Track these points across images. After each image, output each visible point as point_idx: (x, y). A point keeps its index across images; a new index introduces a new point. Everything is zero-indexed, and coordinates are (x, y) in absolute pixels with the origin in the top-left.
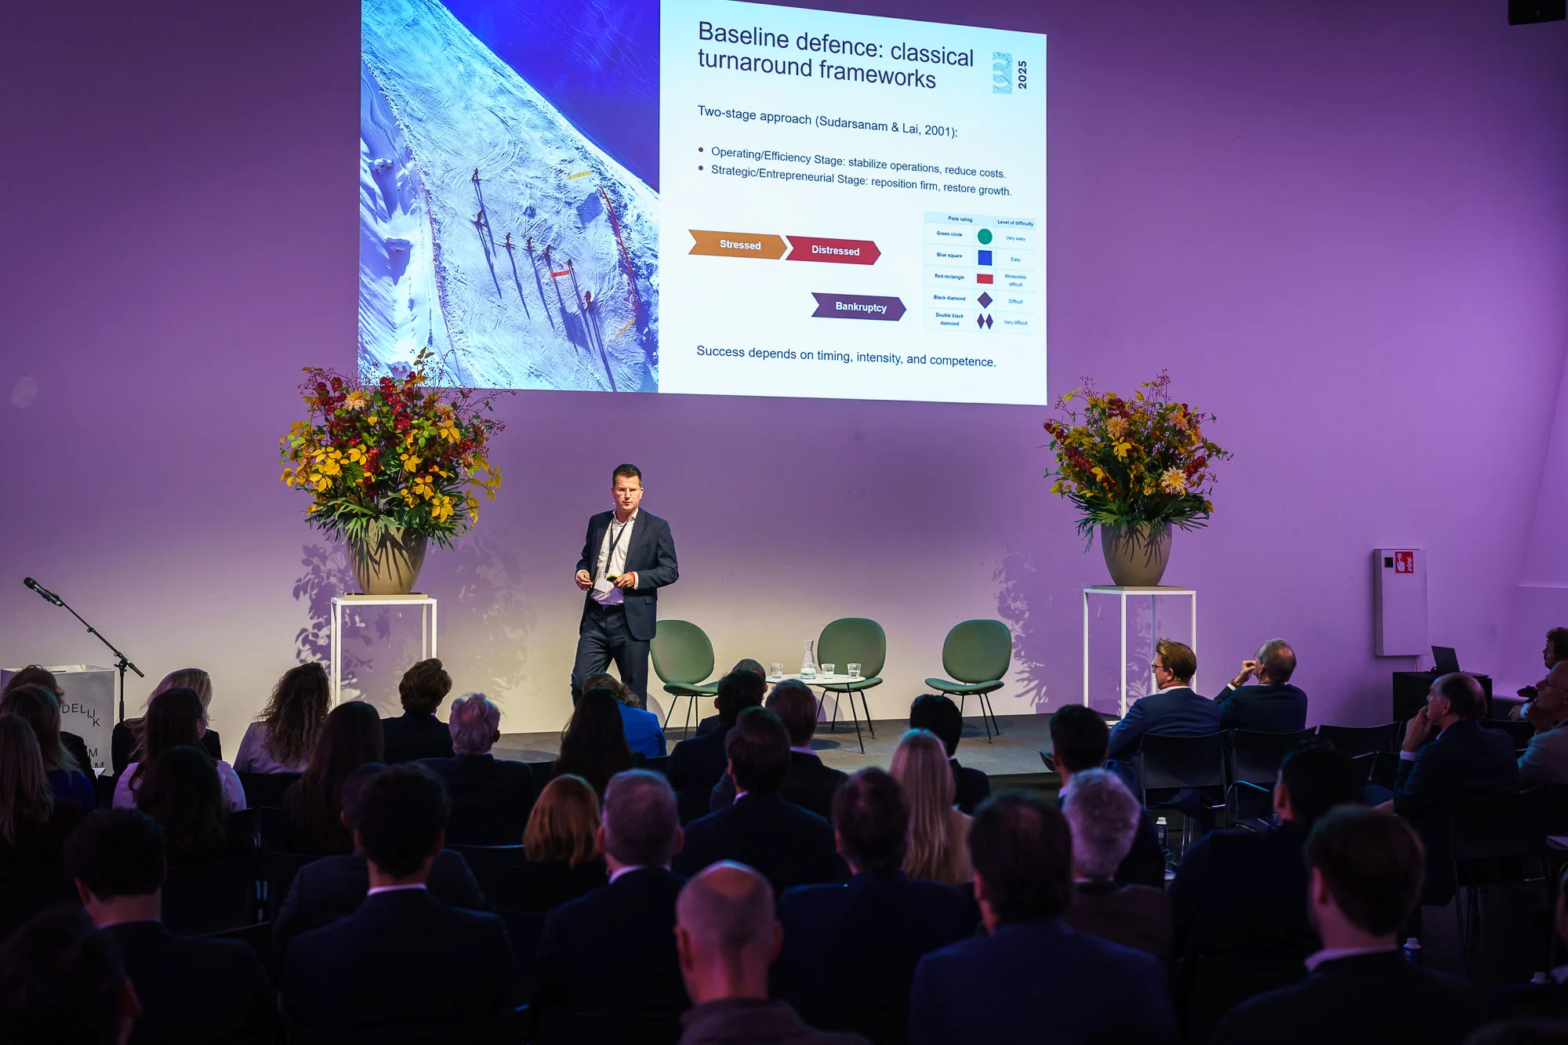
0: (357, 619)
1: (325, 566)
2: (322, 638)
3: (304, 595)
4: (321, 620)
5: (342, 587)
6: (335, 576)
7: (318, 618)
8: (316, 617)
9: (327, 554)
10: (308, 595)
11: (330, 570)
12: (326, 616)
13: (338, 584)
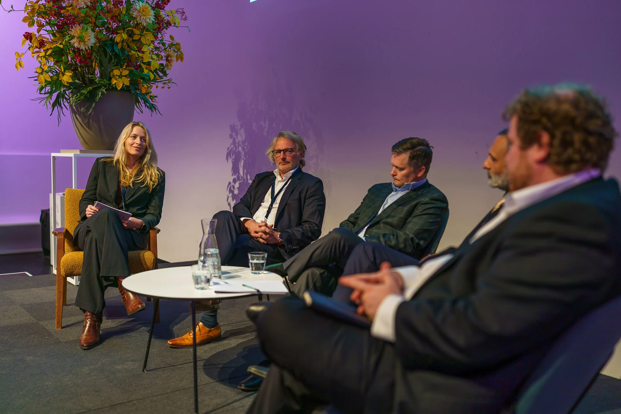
0: (249, 177)
1: (237, 138)
2: (236, 189)
3: (230, 159)
4: (235, 177)
5: (243, 154)
6: (241, 145)
7: (234, 175)
8: (234, 174)
9: (238, 130)
10: (231, 159)
11: (239, 141)
12: (237, 174)
13: (242, 151)
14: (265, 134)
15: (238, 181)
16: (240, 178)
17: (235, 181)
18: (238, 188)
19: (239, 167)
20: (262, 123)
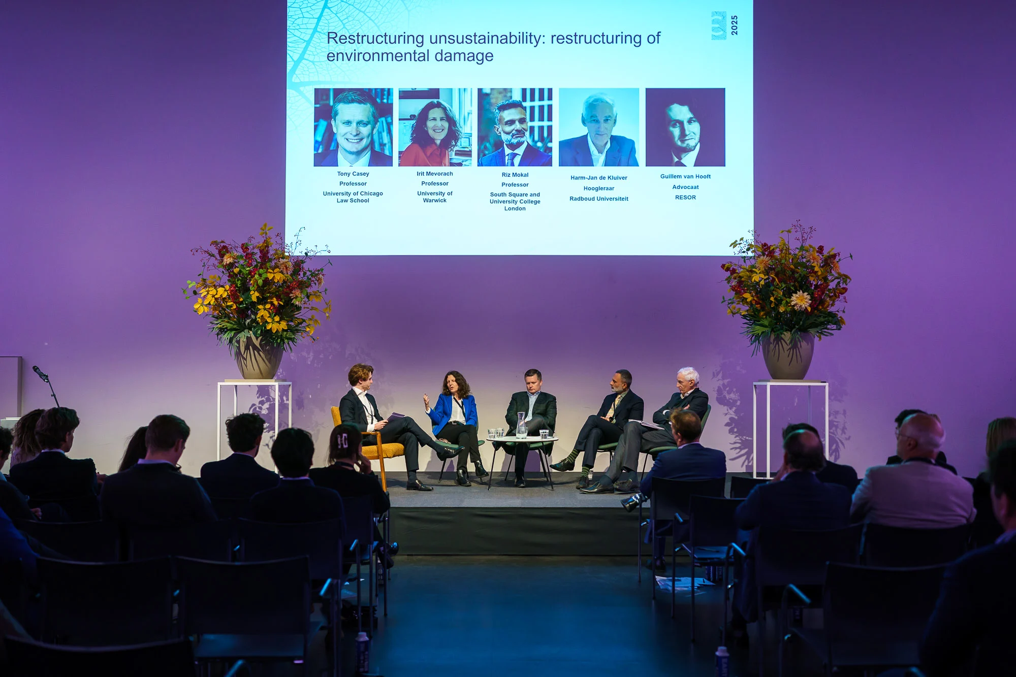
14: (309, 363)
15: (267, 402)
16: (272, 400)
17: (262, 403)
18: (267, 408)
19: (269, 390)
20: (304, 354)
